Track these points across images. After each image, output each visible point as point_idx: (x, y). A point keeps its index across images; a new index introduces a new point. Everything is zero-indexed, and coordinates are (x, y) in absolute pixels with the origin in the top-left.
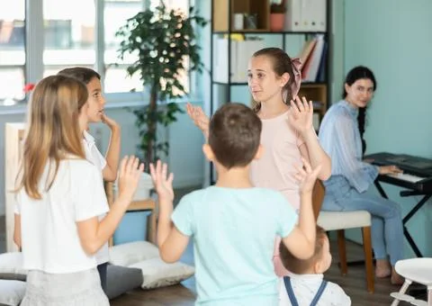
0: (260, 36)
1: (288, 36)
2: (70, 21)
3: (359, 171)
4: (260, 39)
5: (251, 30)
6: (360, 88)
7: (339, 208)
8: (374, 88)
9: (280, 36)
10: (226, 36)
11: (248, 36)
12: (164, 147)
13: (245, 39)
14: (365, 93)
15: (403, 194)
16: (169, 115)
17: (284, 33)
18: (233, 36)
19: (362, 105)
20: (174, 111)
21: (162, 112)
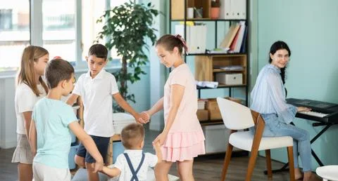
0: (204, 22)
1: (218, 22)
2: (11, 10)
3: (286, 109)
4: (204, 25)
5: (199, 18)
6: (280, 56)
7: (273, 135)
8: (290, 54)
9: (214, 22)
10: (183, 22)
11: (196, 22)
12: (132, 98)
13: (195, 24)
14: (283, 58)
15: (314, 125)
16: (136, 76)
17: (216, 21)
18: (187, 22)
19: (282, 67)
20: (139, 73)
21: (130, 74)
